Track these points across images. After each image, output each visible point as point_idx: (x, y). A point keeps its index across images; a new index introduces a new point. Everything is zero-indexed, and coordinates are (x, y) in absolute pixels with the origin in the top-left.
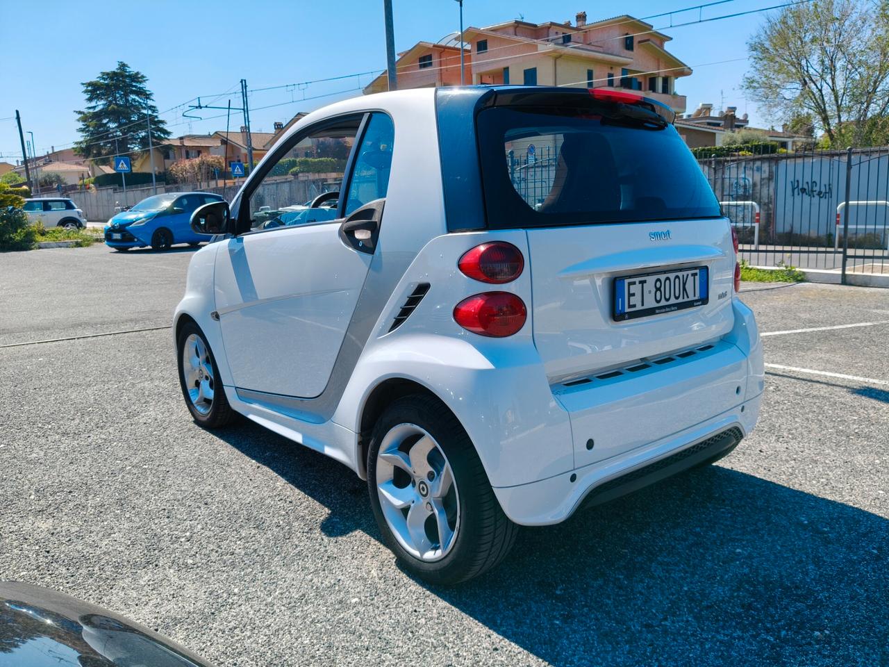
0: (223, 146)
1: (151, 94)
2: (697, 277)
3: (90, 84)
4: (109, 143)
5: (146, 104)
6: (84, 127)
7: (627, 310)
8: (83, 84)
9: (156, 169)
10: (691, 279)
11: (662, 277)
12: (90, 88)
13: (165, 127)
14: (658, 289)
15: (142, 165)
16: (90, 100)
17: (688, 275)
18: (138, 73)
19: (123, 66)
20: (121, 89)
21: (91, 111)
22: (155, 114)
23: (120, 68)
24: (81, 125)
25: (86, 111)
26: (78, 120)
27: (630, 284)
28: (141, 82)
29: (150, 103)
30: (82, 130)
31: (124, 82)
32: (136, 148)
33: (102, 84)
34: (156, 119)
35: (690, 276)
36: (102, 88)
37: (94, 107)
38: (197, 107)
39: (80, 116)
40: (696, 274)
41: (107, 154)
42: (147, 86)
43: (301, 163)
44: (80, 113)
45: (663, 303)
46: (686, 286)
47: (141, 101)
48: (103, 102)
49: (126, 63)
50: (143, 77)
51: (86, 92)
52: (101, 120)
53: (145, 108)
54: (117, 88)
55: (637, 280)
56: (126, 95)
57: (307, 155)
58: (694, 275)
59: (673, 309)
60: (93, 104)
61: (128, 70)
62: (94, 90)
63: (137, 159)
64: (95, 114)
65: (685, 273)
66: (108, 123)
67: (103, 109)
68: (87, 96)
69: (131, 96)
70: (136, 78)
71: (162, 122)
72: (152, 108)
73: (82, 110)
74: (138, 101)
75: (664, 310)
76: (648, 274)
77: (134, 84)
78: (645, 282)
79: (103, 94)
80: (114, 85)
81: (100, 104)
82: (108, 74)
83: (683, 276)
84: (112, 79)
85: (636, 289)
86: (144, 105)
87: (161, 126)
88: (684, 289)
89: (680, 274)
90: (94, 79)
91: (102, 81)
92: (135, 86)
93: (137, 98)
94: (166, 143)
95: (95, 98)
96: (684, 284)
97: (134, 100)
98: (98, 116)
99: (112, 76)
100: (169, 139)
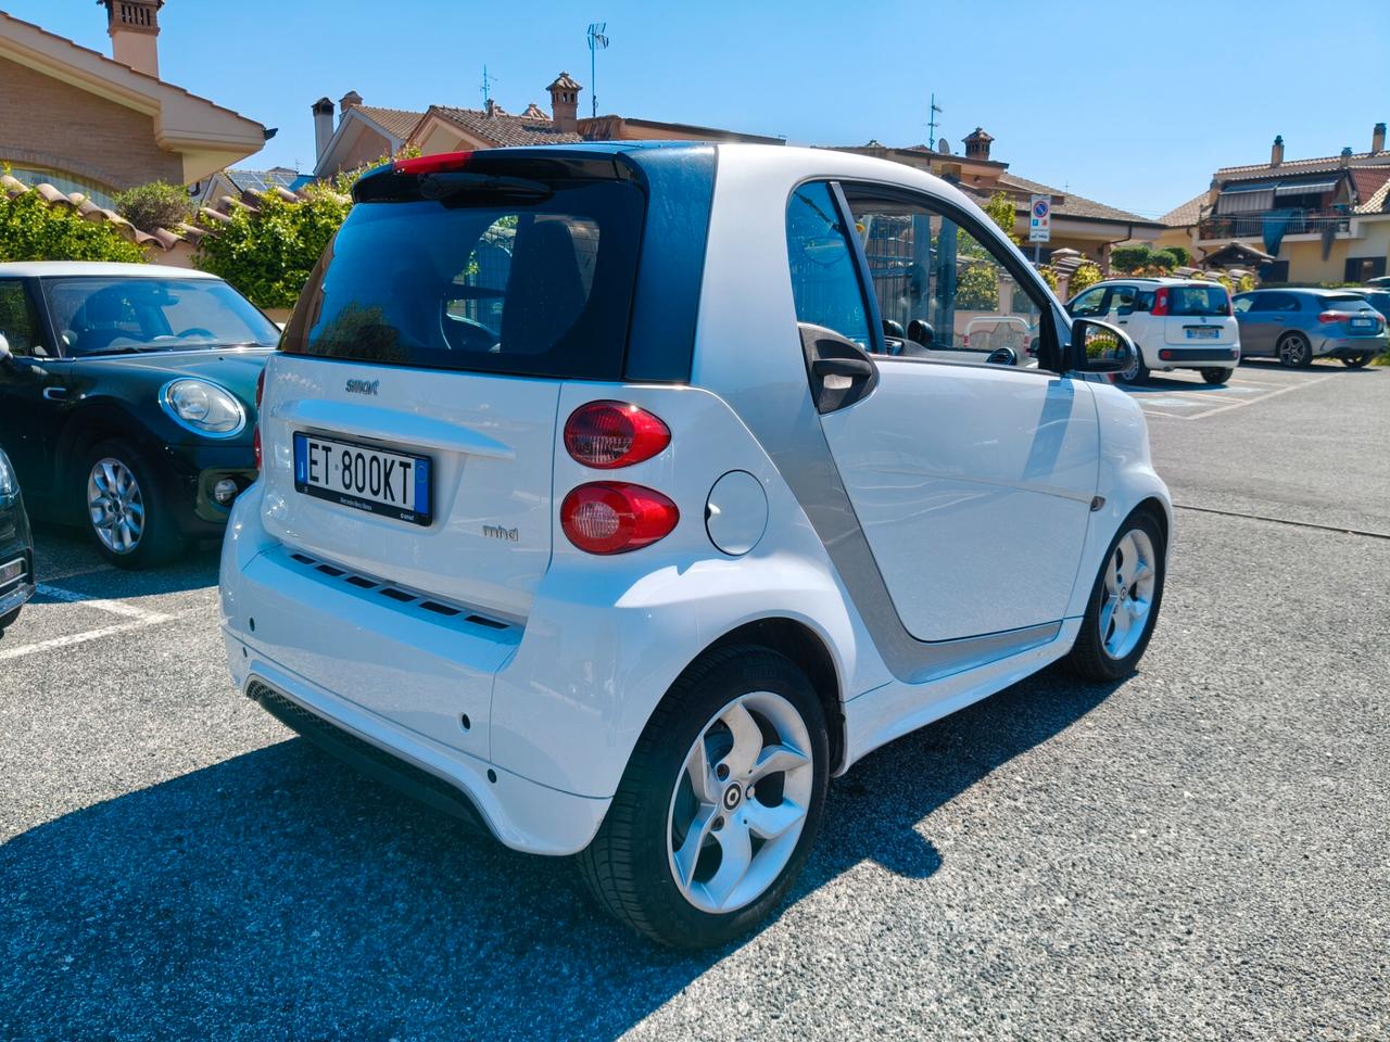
2: (411, 472)
7: (309, 480)
10: (397, 471)
11: (354, 451)
14: (347, 468)
17: (393, 462)
27: (311, 447)
35: (397, 464)
40: (408, 466)
45: (353, 491)
46: (390, 480)
55: (321, 443)
58: (405, 466)
59: (365, 506)
65: (390, 457)
75: (351, 503)
76: (334, 440)
78: (330, 449)
83: (385, 460)
85: (318, 455)
88: (387, 483)
89: (381, 456)
96: (387, 475)
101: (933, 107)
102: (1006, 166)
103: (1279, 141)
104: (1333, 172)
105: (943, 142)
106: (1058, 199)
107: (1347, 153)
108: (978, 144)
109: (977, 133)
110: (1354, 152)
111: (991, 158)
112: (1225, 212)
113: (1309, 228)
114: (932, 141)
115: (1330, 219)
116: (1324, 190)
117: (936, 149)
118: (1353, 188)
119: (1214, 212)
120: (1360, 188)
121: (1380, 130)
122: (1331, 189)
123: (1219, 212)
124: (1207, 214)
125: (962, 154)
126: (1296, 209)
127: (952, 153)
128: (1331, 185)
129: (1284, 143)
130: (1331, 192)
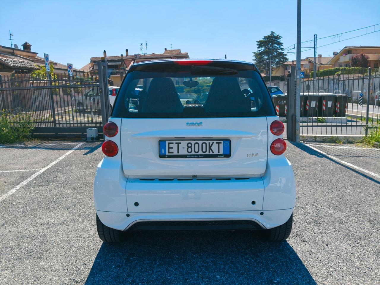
0: (309, 64)
1: (282, 44)
2: (221, 144)
3: (259, 42)
4: (264, 64)
5: (280, 48)
6: (255, 58)
7: (167, 154)
8: (257, 42)
9: (281, 74)
10: (215, 145)
11: (193, 142)
12: (259, 43)
13: (287, 57)
14: (189, 147)
15: (276, 73)
16: (259, 48)
18: (278, 35)
19: (273, 33)
20: (271, 42)
21: (259, 52)
22: (283, 52)
23: (271, 34)
24: (254, 58)
25: (257, 52)
26: (254, 56)
27: (169, 144)
28: (279, 39)
29: (281, 47)
30: (254, 60)
31: (273, 39)
32: (274, 66)
33: (264, 41)
34: (283, 54)
35: (215, 143)
36: (264, 43)
37: (260, 51)
38: (293, 48)
39: (255, 54)
41: (262, 69)
42: (281, 40)
43: (342, 70)
44: (255, 53)
45: (193, 153)
47: (278, 47)
48: (264, 48)
49: (274, 32)
50: (280, 36)
51: (258, 45)
52: (262, 55)
53: (279, 50)
54: (269, 42)
55: (174, 142)
56: (273, 45)
57: (347, 66)
60: (260, 49)
61: (275, 34)
62: (261, 44)
63: (274, 70)
64: (260, 53)
65: (211, 142)
66: (264, 56)
67: (263, 51)
68: (258, 46)
69: (275, 45)
70: (278, 37)
71: (286, 55)
72: (282, 49)
73: (255, 52)
74: (277, 47)
76: (182, 140)
77: (276, 40)
78: (180, 143)
79: (263, 45)
80: (268, 41)
81: (262, 49)
82: (266, 37)
84: (268, 39)
85: (173, 146)
86: (279, 48)
87: (285, 56)
89: (207, 142)
90: (261, 39)
91: (264, 40)
92: (276, 41)
93: (277, 46)
94: (286, 63)
95: (261, 47)
96: (210, 147)
97: (275, 46)
98: (261, 54)
99: (268, 37)
100: (287, 62)
101: (10, 34)
102: (38, 54)
103: (105, 51)
104: (120, 60)
105: (15, 45)
106: (55, 64)
107: (122, 55)
108: (27, 47)
109: (26, 43)
110: (123, 55)
111: (31, 51)
112: (96, 69)
113: (116, 73)
114: (12, 45)
115: (121, 71)
116: (119, 64)
117: (13, 47)
118: (125, 64)
119: (93, 68)
120: (126, 64)
121: (127, 51)
122: (120, 64)
123: (95, 69)
124: (91, 69)
125: (22, 49)
126: (113, 69)
127: (19, 48)
128: (120, 63)
129: (106, 52)
130: (120, 65)
